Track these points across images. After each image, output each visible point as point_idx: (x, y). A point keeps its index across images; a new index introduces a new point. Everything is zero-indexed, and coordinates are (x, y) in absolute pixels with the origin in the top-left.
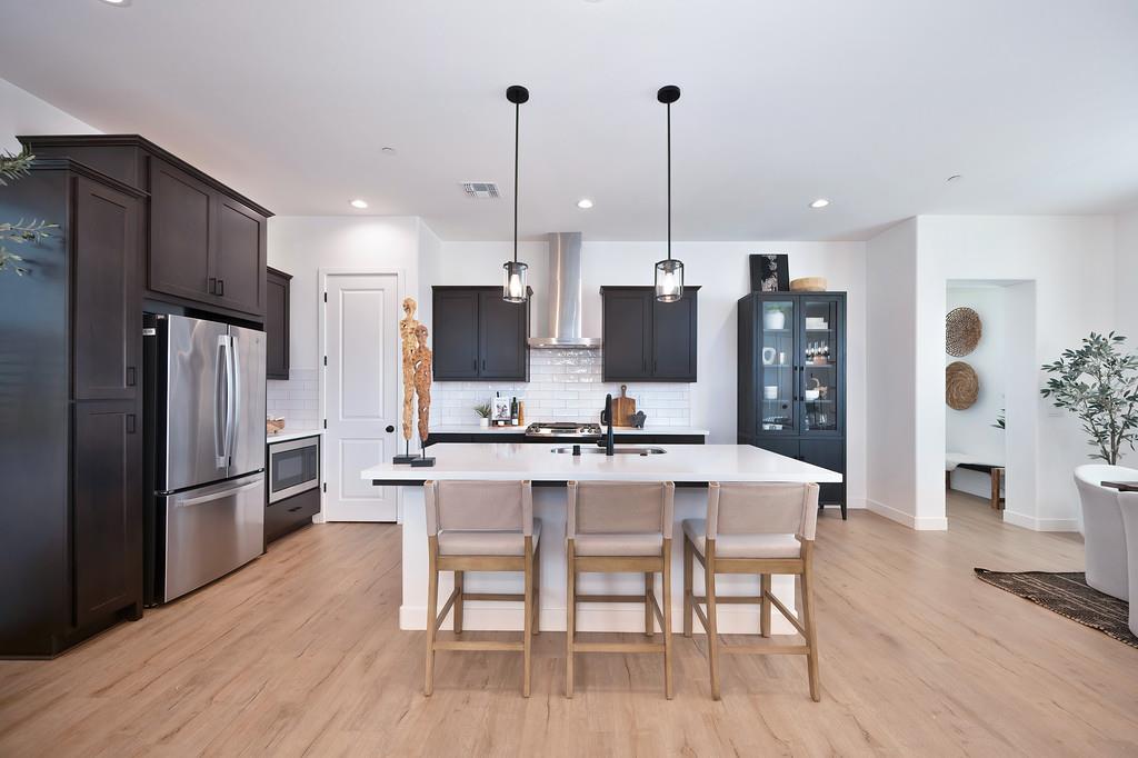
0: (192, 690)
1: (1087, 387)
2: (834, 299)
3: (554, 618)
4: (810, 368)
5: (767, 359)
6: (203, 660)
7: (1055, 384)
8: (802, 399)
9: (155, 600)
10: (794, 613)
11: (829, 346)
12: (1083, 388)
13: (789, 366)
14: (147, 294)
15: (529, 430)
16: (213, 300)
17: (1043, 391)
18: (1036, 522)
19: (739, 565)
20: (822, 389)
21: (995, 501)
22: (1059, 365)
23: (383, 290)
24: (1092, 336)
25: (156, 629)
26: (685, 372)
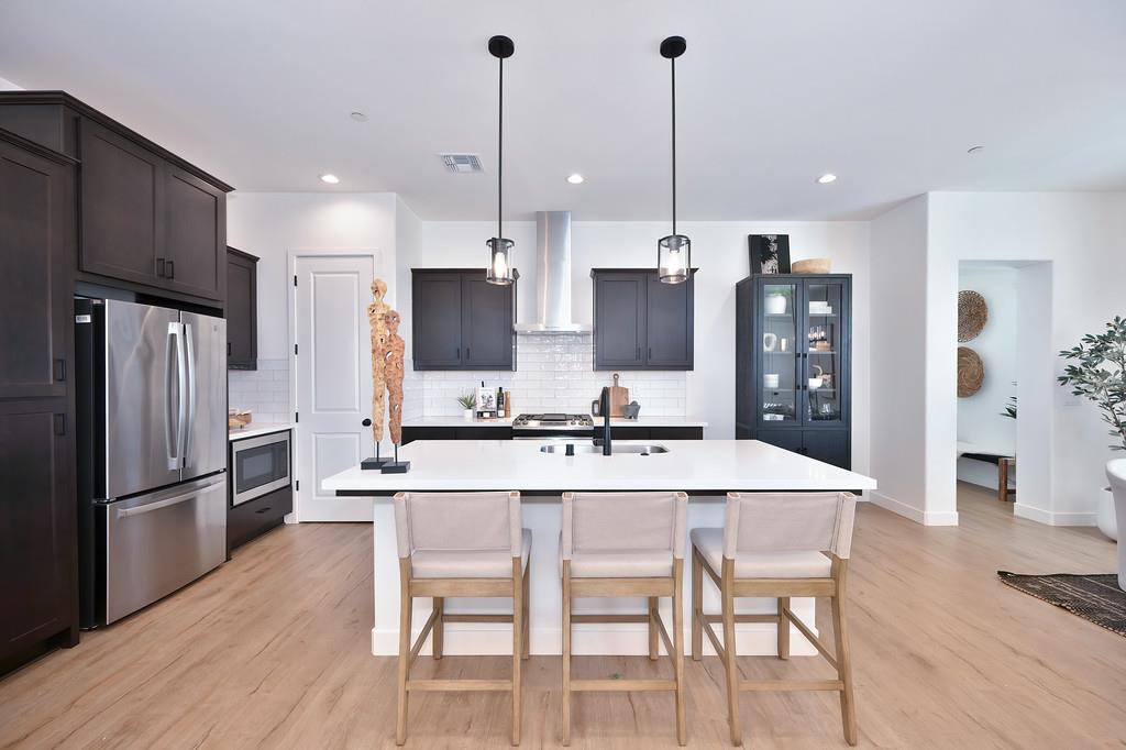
0: (121, 742)
1: (1109, 374)
2: (839, 281)
3: (546, 640)
4: (812, 355)
5: (768, 346)
6: (140, 699)
7: (1073, 371)
8: (805, 387)
9: (96, 622)
10: (815, 632)
11: (826, 331)
12: (1104, 374)
13: (792, 352)
14: (80, 276)
15: (516, 422)
16: (162, 283)
17: (1061, 379)
18: (1051, 516)
19: (758, 586)
20: (825, 376)
21: (1003, 492)
22: (1078, 351)
23: (357, 272)
24: (1117, 319)
25: (92, 658)
26: (682, 360)
